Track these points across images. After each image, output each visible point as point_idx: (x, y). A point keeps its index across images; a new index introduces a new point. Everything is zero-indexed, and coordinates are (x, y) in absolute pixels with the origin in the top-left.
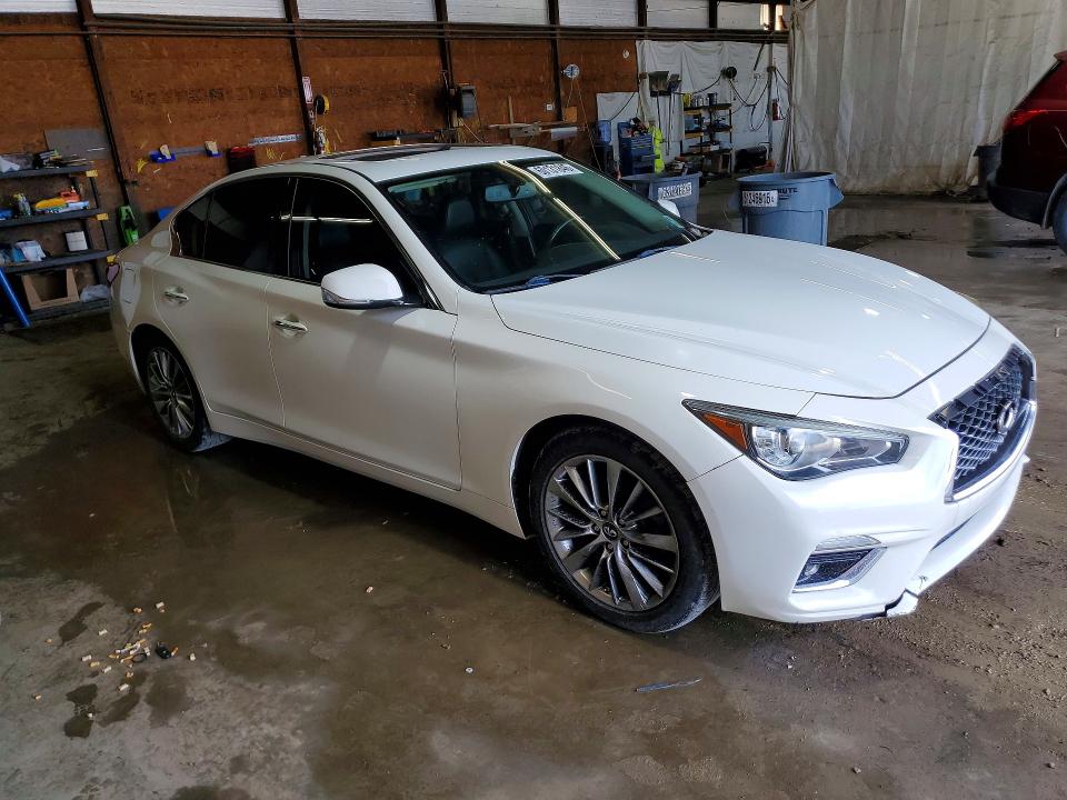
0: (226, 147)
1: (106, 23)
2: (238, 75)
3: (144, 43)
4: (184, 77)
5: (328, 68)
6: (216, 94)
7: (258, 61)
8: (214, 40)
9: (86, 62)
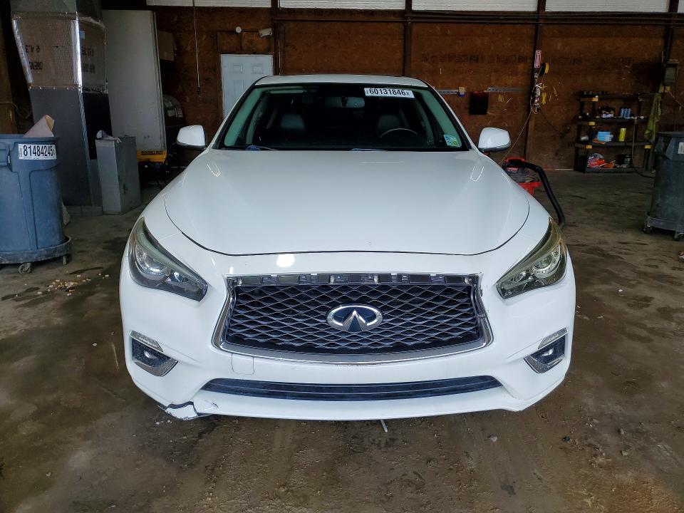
0: (471, 91)
1: (419, 15)
2: (492, 48)
3: (437, 27)
4: (457, 47)
5: (560, 45)
6: (474, 58)
7: (509, 39)
8: (482, 26)
9: (402, 37)
